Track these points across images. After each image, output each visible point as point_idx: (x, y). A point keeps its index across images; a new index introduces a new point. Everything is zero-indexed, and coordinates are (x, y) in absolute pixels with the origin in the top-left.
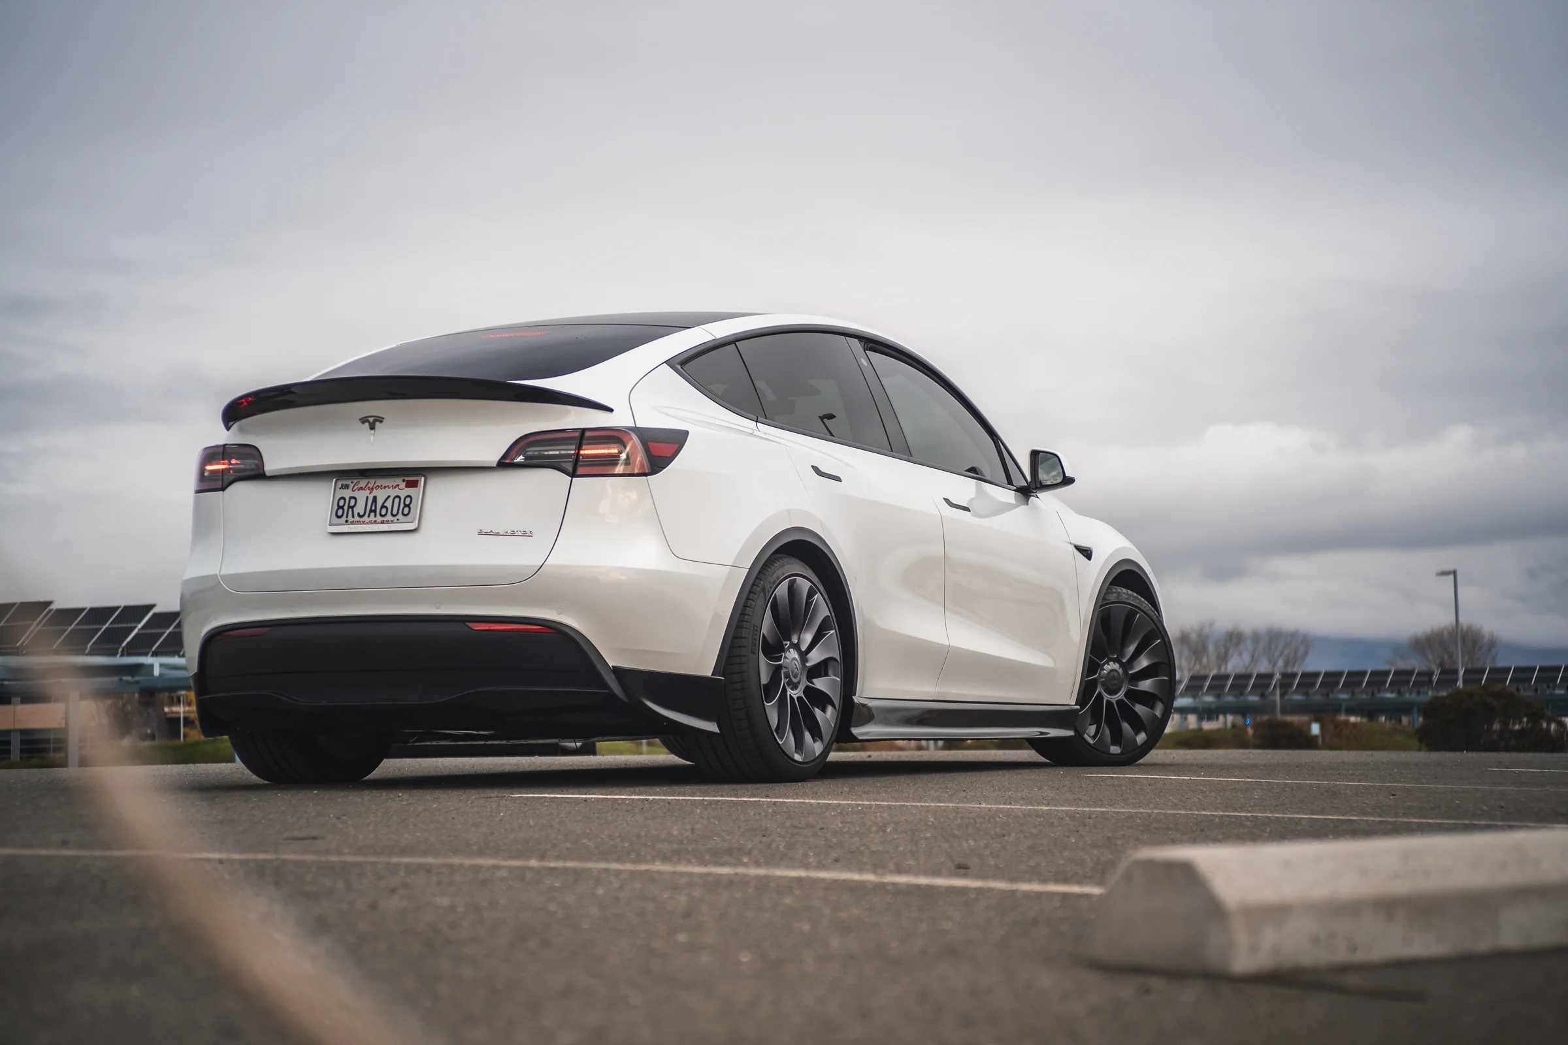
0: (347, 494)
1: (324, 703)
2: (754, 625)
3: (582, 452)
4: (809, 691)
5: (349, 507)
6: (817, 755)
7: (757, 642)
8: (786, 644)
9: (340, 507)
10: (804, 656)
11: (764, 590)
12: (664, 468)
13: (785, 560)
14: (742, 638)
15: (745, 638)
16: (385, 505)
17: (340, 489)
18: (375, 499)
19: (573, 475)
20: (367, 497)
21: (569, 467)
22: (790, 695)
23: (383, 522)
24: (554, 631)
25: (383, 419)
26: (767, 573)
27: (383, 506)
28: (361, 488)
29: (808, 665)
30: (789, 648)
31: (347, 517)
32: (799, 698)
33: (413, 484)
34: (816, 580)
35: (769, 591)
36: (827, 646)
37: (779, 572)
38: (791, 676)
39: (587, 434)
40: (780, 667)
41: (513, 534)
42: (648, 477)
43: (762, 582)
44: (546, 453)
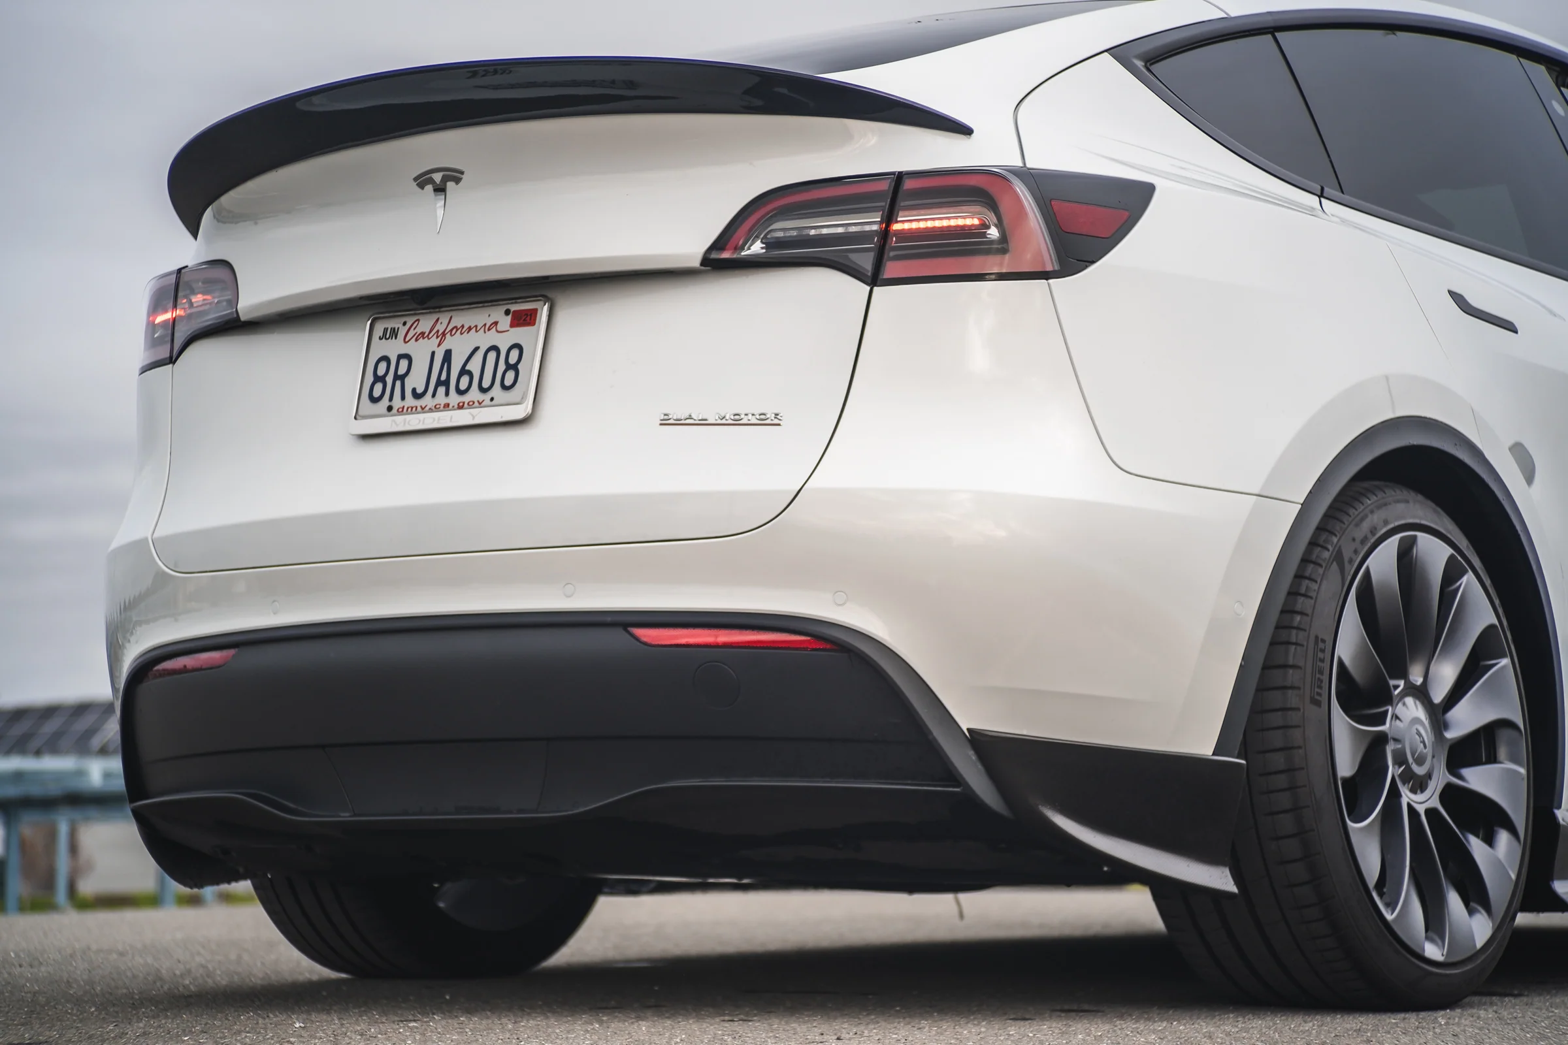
0: (393, 348)
1: (345, 816)
2: (1317, 637)
3: (896, 227)
4: (1453, 796)
5: (397, 377)
6: (1479, 944)
7: (1325, 678)
8: (1396, 687)
9: (378, 379)
10: (1438, 714)
11: (1338, 557)
12: (1093, 262)
13: (1390, 492)
14: (1285, 666)
15: (1294, 667)
16: (467, 368)
17: (380, 339)
18: (448, 354)
19: (874, 280)
20: (433, 354)
21: (866, 262)
22: (1409, 805)
23: (461, 407)
24: (828, 646)
25: (462, 173)
26: (1345, 519)
27: (464, 371)
28: (423, 334)
29: (1450, 735)
30: (1404, 694)
31: (391, 399)
32: (1430, 812)
33: (525, 319)
34: (1463, 543)
35: (1351, 561)
36: (1494, 692)
37: (1375, 518)
38: (1410, 760)
39: (908, 184)
40: (1381, 740)
41: (737, 422)
42: (1051, 281)
43: (1335, 540)
44: (813, 232)
